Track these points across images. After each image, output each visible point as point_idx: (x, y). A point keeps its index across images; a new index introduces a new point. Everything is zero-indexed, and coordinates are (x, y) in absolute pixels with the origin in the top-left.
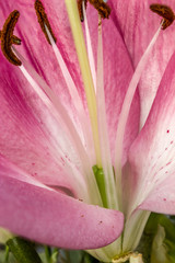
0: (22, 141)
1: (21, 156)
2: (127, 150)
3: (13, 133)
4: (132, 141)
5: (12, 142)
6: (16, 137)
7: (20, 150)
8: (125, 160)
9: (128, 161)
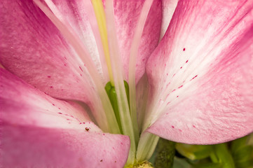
0: (38, 55)
1: (37, 69)
2: (146, 61)
3: (29, 46)
4: (151, 51)
5: (28, 55)
6: (32, 50)
7: (35, 63)
8: (143, 72)
9: (146, 72)
